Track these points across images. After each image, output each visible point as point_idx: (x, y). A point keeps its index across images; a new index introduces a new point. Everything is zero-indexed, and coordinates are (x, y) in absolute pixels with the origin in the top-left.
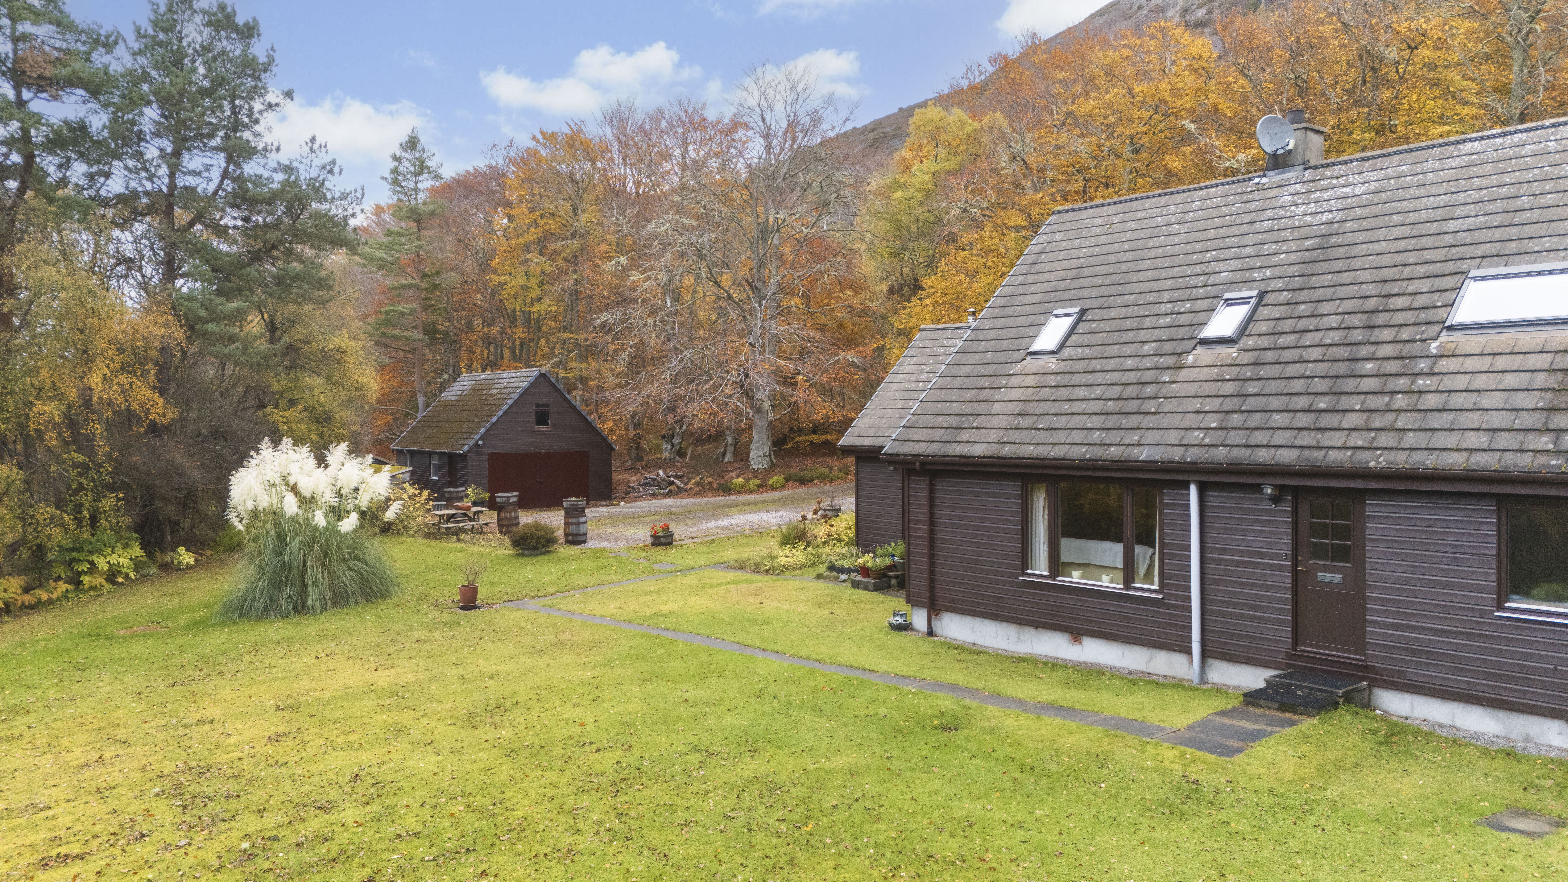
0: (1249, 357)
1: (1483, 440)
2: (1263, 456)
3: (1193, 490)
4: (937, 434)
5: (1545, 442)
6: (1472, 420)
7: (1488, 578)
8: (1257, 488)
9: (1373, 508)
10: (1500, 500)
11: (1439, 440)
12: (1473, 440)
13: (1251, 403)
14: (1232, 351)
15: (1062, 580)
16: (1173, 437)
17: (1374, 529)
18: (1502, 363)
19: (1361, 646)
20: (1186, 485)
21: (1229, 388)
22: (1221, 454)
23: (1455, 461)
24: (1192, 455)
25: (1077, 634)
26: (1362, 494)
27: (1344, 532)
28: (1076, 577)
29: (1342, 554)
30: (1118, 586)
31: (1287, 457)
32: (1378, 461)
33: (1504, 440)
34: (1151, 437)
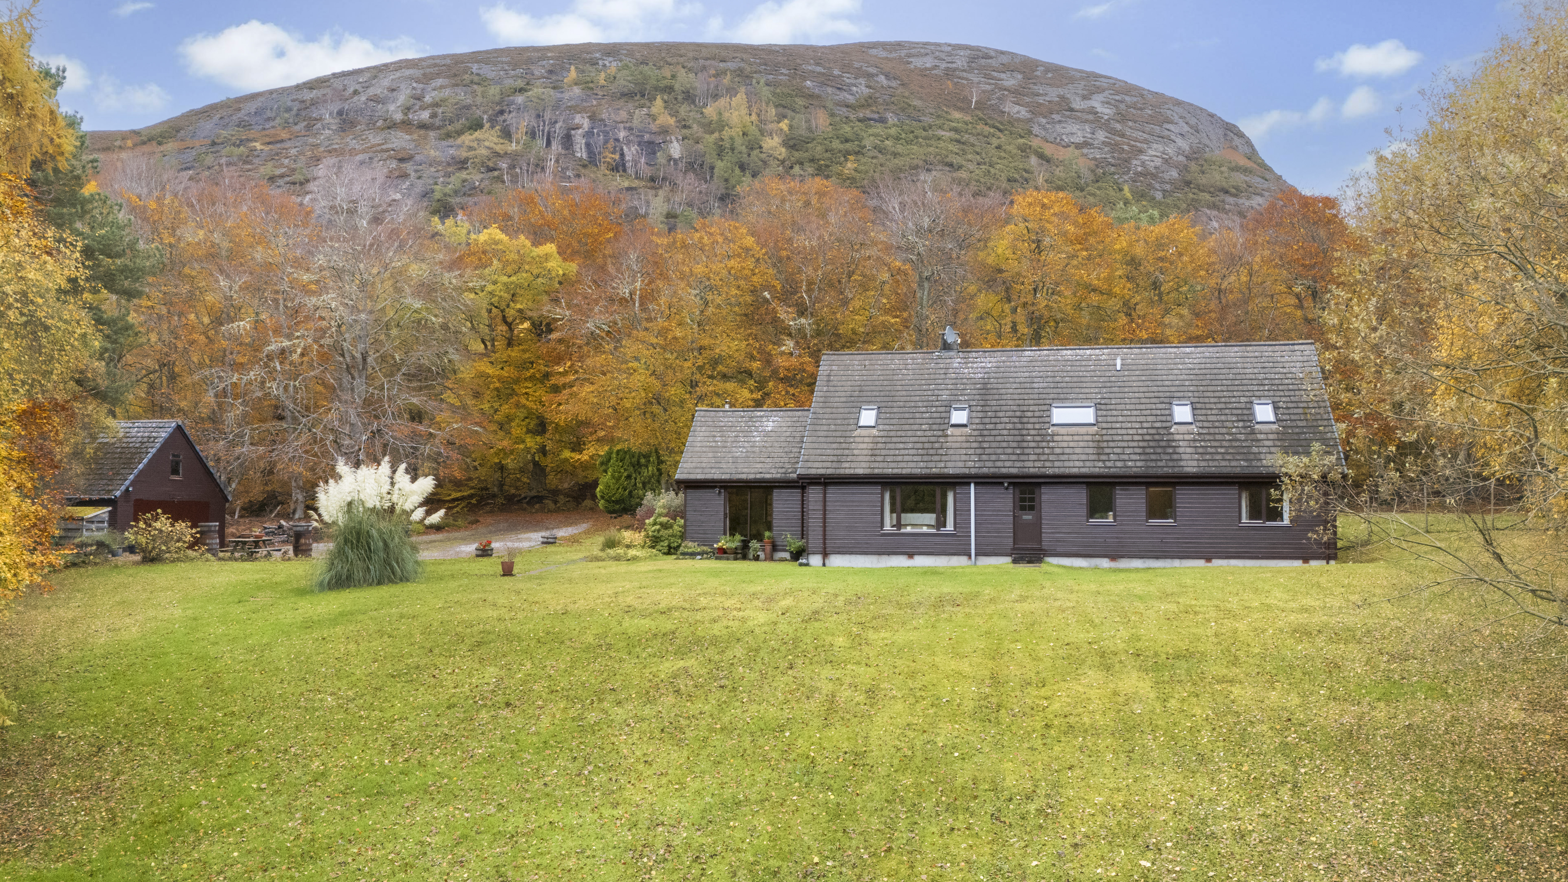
0: (976, 433)
1: (1081, 464)
2: (1004, 471)
3: (972, 486)
4: (829, 465)
5: (1100, 464)
6: (1075, 457)
7: (1084, 511)
8: (1002, 483)
9: (1044, 489)
10: (1087, 484)
11: (1067, 464)
12: (1077, 464)
13: (987, 451)
14: (967, 430)
15: (903, 531)
16: (961, 464)
17: (1044, 497)
18: (1076, 438)
19: (1040, 541)
20: (969, 484)
21: (975, 445)
22: (985, 470)
23: (1075, 471)
24: (973, 471)
25: (911, 555)
26: (1040, 484)
27: (1032, 500)
28: (909, 529)
29: (1032, 508)
30: (934, 531)
31: (1014, 471)
32: (1050, 471)
33: (1088, 464)
34: (949, 464)
